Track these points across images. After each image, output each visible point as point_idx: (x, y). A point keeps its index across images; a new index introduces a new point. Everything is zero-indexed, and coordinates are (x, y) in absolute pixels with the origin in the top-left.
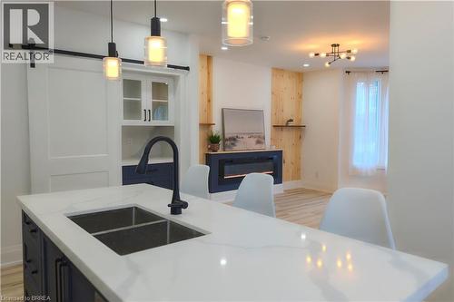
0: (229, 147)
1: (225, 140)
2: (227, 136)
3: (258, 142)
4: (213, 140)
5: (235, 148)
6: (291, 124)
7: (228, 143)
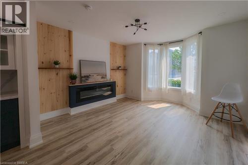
0: (85, 81)
1: (81, 77)
2: (82, 75)
3: (102, 78)
4: (73, 78)
5: (88, 81)
6: (120, 68)
7: (83, 79)
